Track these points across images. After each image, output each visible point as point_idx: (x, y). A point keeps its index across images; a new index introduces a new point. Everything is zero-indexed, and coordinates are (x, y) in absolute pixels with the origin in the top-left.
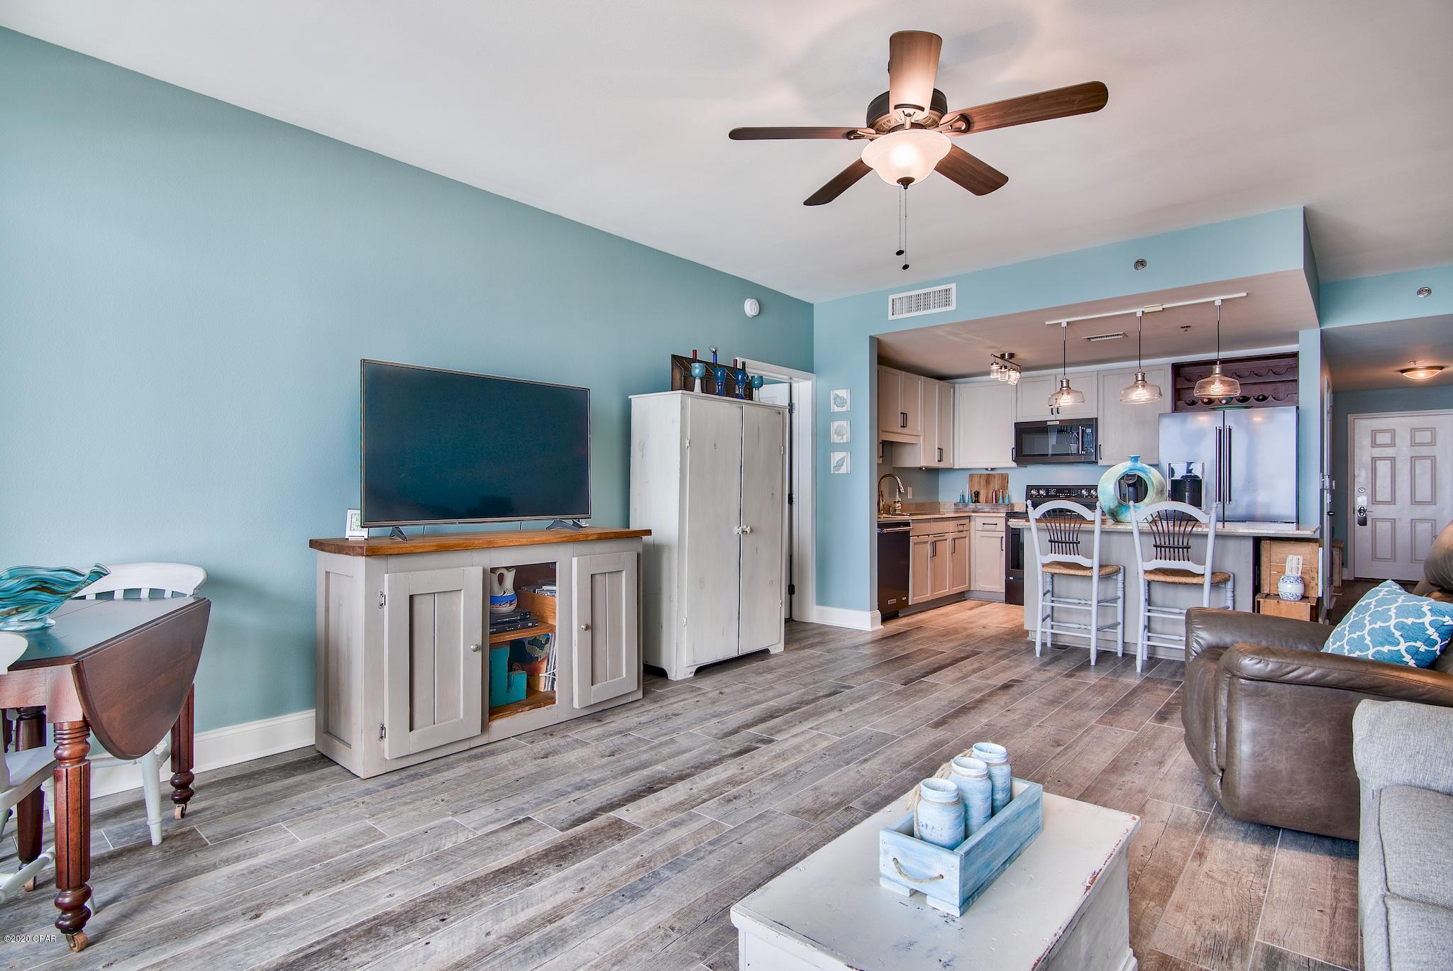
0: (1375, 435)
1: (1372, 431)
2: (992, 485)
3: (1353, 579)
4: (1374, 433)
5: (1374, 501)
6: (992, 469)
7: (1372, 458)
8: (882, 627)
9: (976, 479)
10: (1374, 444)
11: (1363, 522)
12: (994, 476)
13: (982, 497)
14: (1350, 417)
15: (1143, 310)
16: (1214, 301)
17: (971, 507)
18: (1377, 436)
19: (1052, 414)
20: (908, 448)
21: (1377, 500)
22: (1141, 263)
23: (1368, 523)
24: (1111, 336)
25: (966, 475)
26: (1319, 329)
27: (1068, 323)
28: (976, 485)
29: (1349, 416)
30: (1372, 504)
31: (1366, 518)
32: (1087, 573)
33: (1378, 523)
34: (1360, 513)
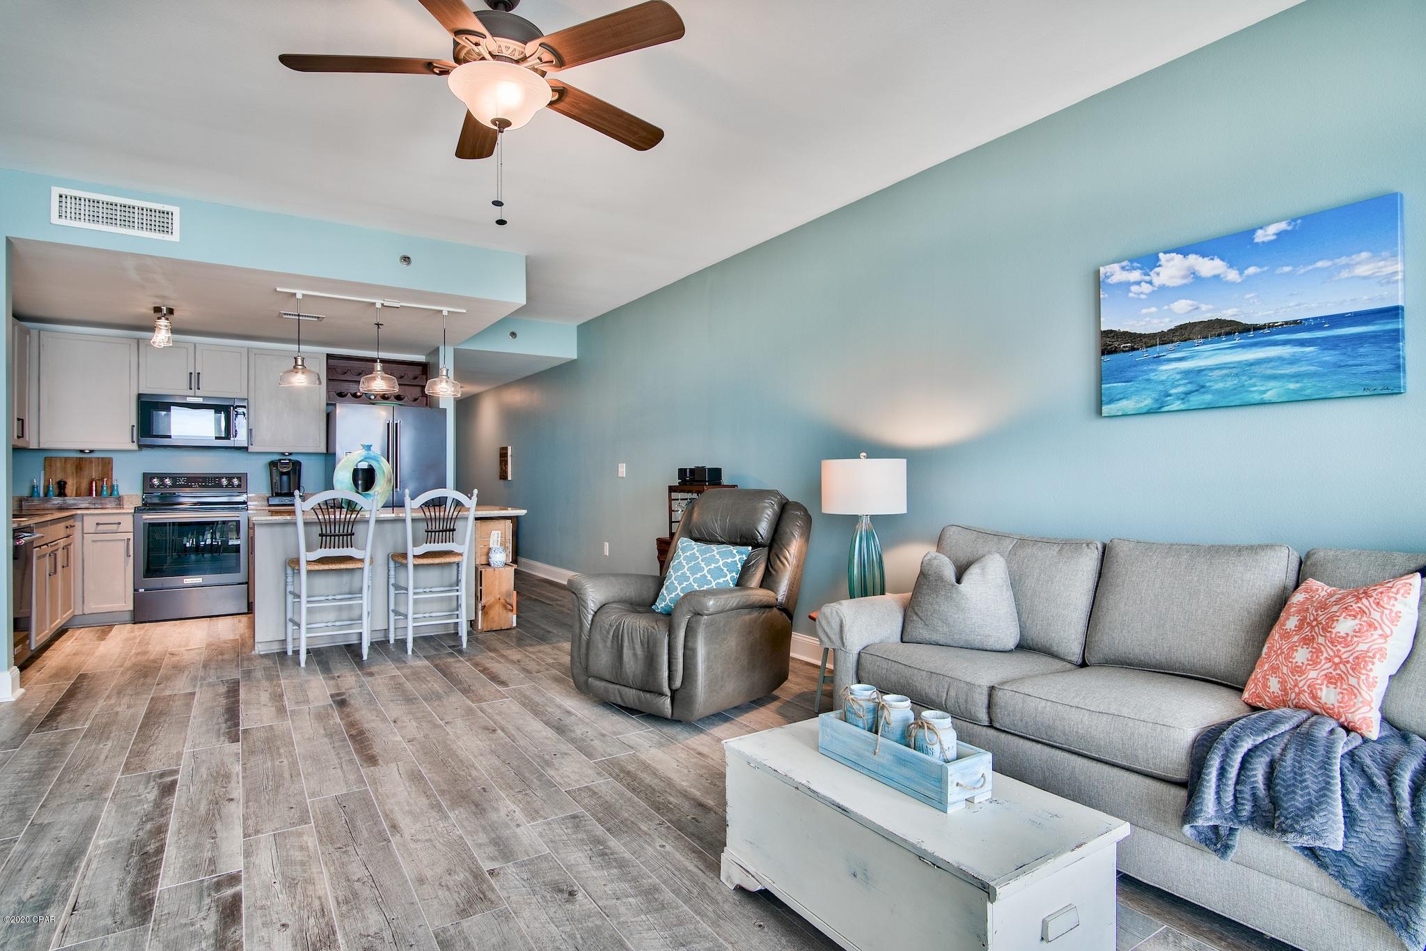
2: (86, 473)
6: (91, 451)
9: (58, 464)
12: (90, 460)
13: (70, 488)
15: (382, 302)
16: (442, 311)
17: (55, 502)
19: (191, 389)
22: (406, 259)
24: (310, 317)
25: (39, 459)
27: (303, 295)
28: (58, 471)
32: (359, 565)
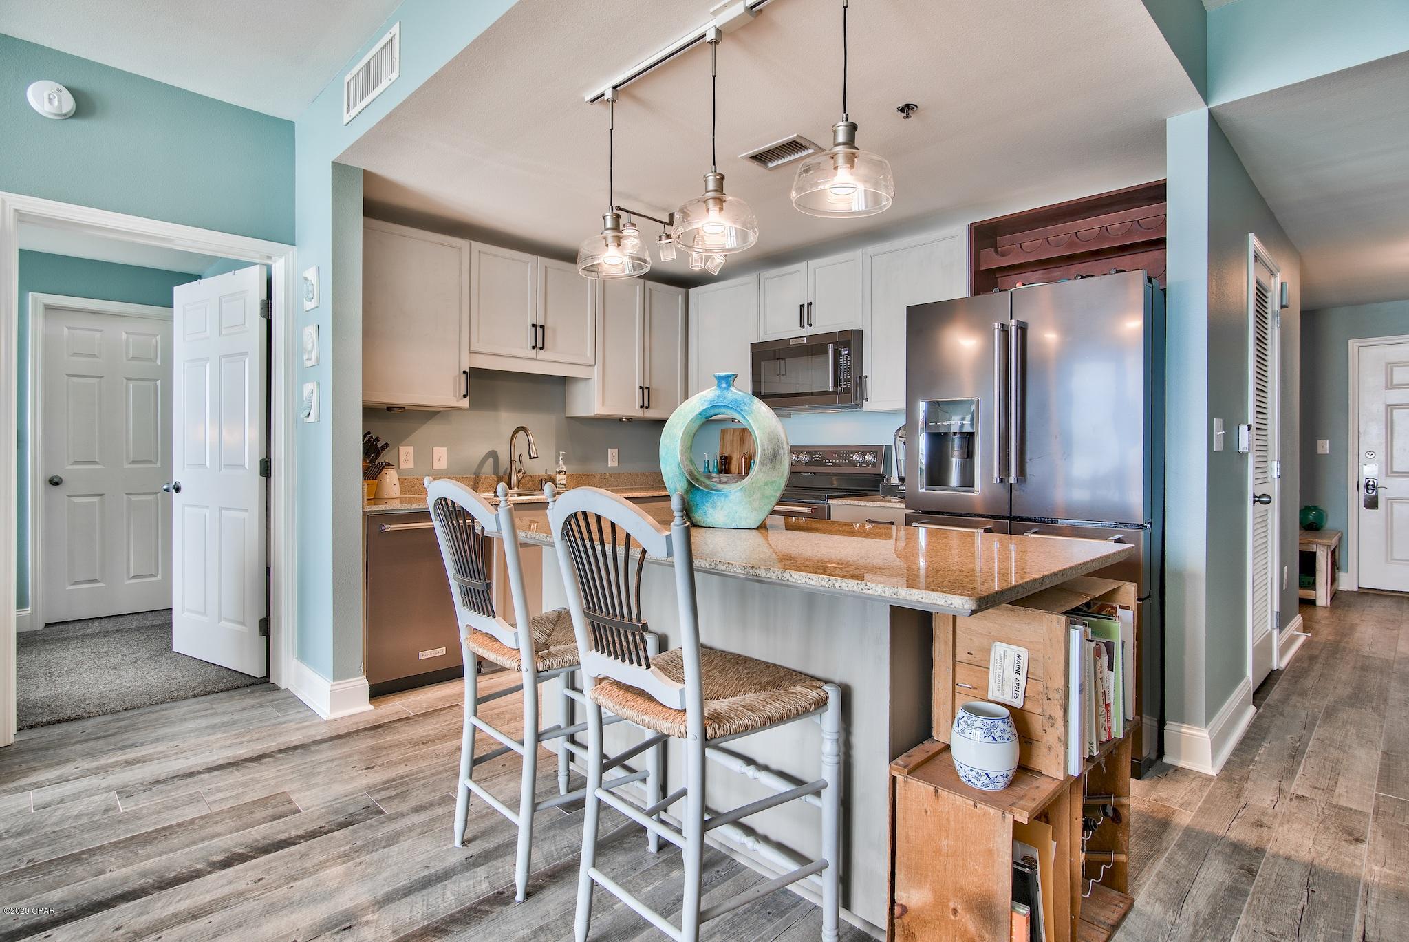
0: (1392, 370)
1: (1387, 364)
3: (1356, 589)
4: (1390, 368)
5: (1390, 472)
7: (1387, 406)
8: (371, 707)
9: (729, 437)
10: (1390, 385)
11: (1372, 504)
14: (1353, 344)
18: (1395, 373)
20: (581, 386)
21: (1395, 470)
23: (1380, 505)
26: (1204, 111)
28: (728, 445)
29: (1350, 342)
30: (1387, 475)
31: (1376, 497)
33: (1395, 505)
34: (1367, 489)
